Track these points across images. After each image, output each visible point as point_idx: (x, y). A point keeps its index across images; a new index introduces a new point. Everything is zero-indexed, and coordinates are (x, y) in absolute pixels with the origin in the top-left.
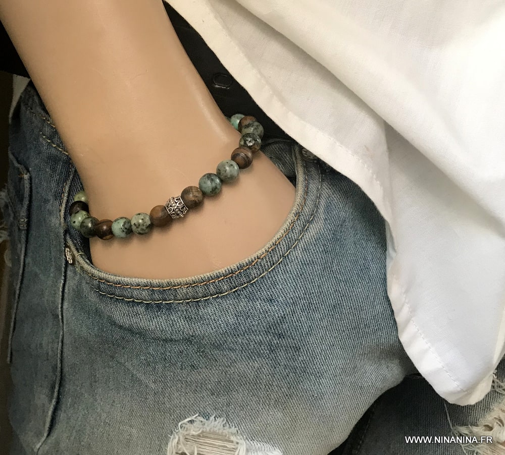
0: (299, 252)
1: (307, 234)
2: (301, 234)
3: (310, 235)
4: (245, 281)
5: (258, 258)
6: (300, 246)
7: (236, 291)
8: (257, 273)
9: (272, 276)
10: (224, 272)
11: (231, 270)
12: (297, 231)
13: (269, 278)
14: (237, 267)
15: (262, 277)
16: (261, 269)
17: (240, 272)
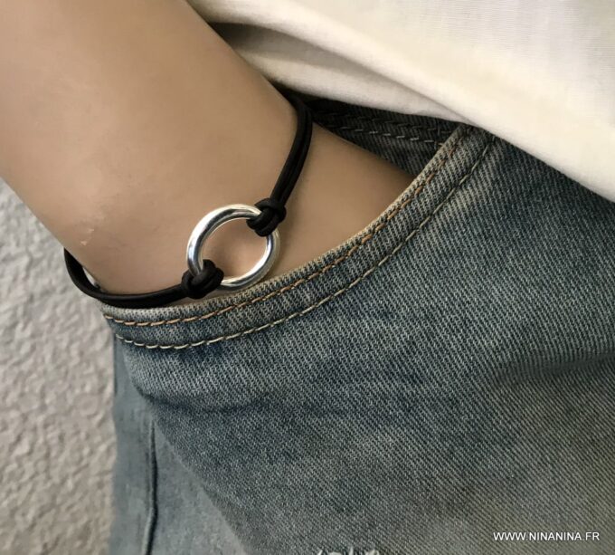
0: (433, 235)
1: (449, 207)
2: (437, 205)
3: (455, 208)
4: (340, 283)
5: (358, 243)
6: (435, 226)
7: (326, 303)
8: (359, 269)
9: (385, 272)
10: (303, 270)
11: (315, 265)
12: (428, 200)
13: (380, 277)
14: (325, 260)
15: (368, 277)
16: (364, 262)
17: (329, 269)
